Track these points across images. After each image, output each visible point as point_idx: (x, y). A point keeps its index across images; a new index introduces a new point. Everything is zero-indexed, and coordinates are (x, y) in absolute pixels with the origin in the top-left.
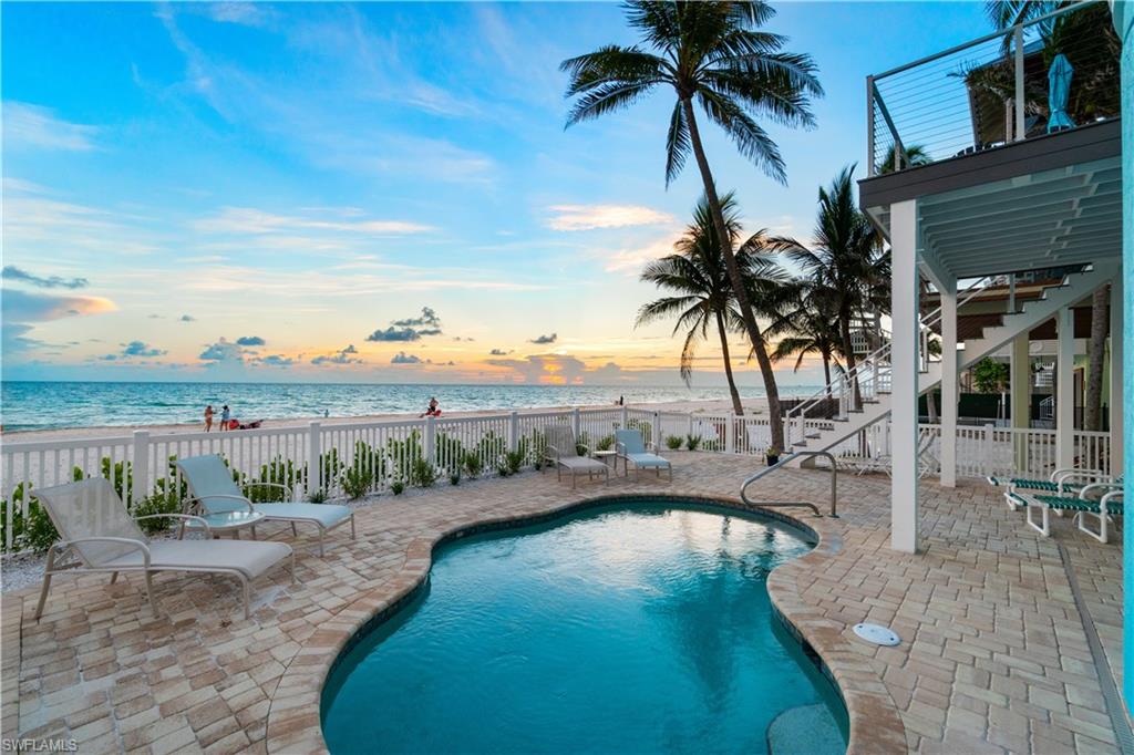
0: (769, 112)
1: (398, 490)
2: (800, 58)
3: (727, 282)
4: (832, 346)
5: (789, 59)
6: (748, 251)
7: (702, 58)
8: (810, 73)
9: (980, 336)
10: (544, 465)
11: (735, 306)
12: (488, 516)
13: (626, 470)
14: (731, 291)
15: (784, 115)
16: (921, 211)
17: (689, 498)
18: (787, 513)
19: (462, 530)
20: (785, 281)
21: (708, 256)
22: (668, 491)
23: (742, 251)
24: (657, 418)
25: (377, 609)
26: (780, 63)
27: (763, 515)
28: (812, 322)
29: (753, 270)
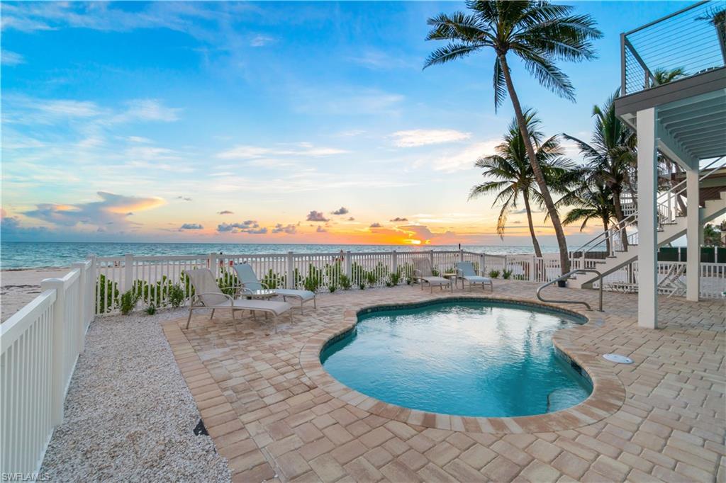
0: (561, 57)
1: (332, 290)
2: (584, 18)
3: (531, 171)
4: (610, 214)
5: (575, 20)
6: (545, 150)
7: (513, 27)
8: (590, 27)
9: (718, 198)
10: (412, 281)
11: (536, 186)
12: (384, 303)
13: (463, 285)
14: (533, 177)
15: (572, 57)
16: (659, 115)
17: (504, 300)
18: (569, 309)
19: (370, 308)
20: (571, 168)
21: (518, 155)
22: (490, 296)
23: (541, 151)
24: (482, 258)
25: (335, 334)
26: (568, 24)
27: (553, 310)
28: (594, 197)
29: (548, 162)
